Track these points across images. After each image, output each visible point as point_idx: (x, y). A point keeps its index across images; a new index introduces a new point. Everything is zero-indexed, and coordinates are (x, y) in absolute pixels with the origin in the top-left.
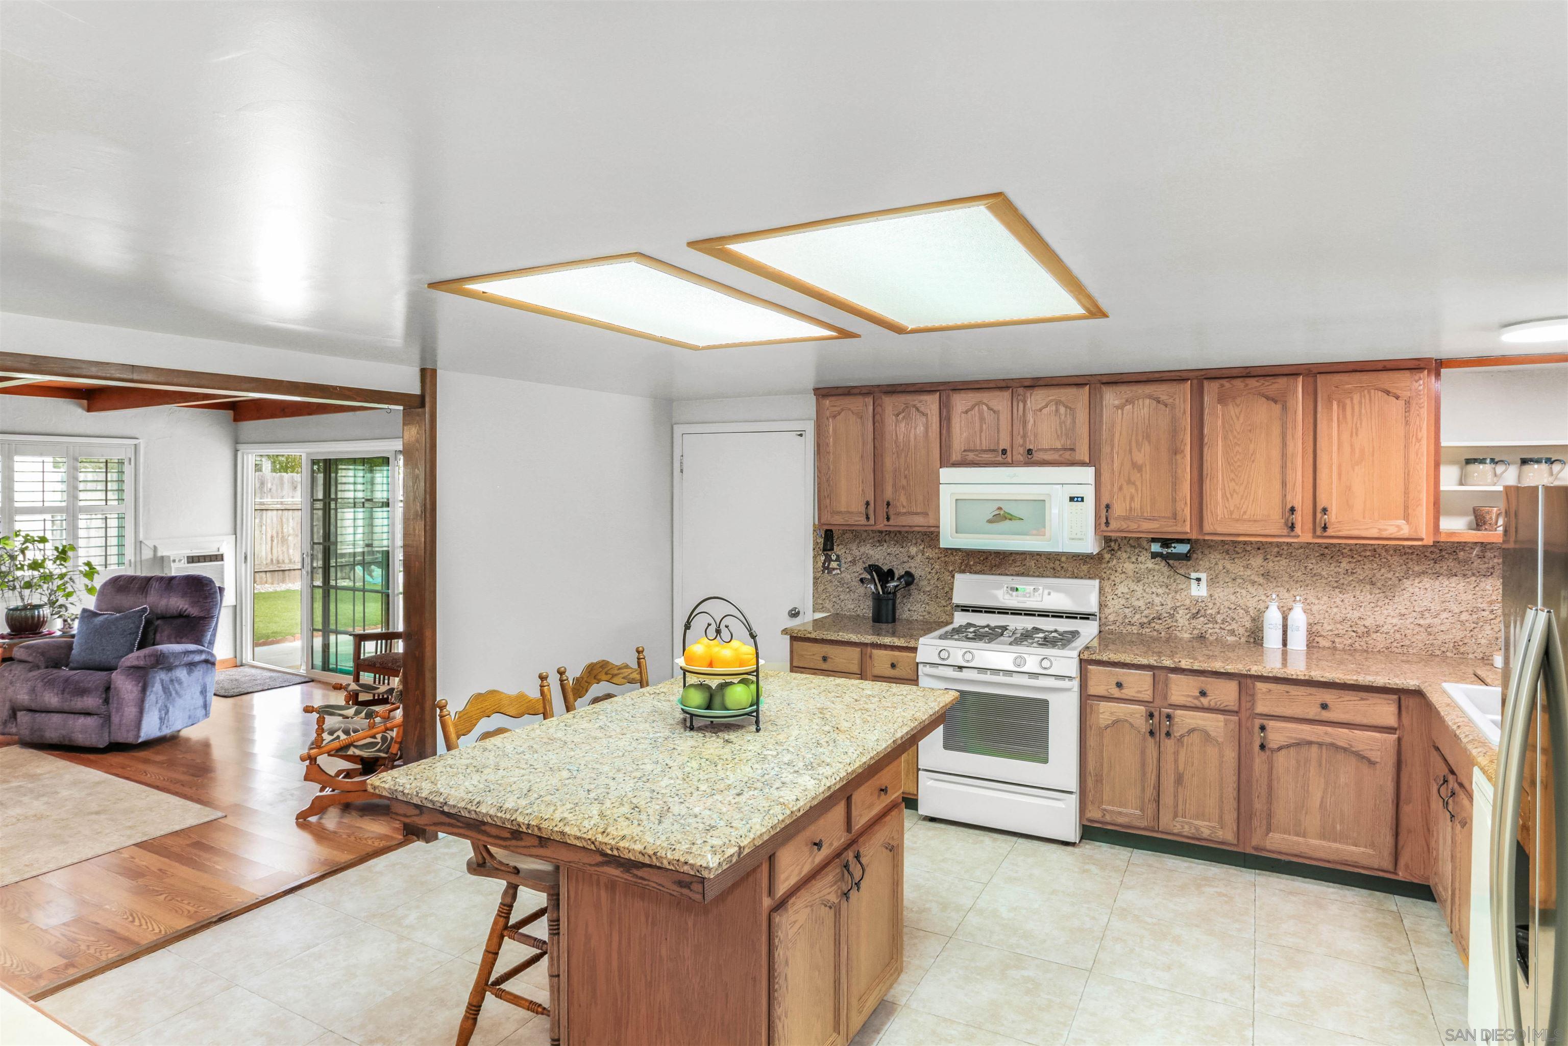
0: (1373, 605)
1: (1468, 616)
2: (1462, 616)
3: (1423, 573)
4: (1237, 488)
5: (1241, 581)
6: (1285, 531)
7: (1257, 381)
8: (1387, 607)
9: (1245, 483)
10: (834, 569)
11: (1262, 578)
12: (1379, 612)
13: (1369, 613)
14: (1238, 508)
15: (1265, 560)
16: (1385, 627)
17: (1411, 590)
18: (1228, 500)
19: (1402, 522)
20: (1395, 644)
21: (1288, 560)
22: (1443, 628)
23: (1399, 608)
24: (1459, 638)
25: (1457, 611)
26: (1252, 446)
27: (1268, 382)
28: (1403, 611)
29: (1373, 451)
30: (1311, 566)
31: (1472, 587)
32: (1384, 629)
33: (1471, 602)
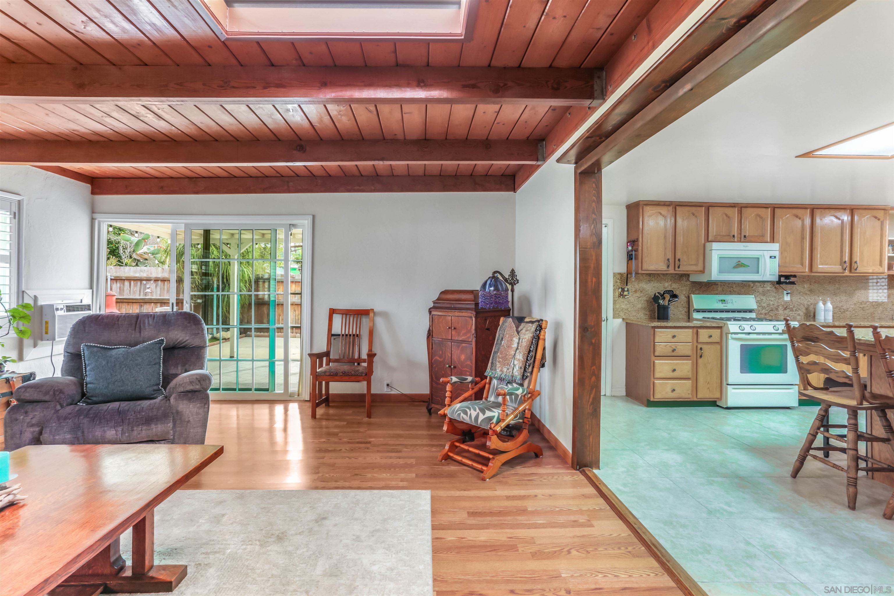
4: (825, 253)
7: (834, 211)
10: (626, 295)
19: (879, 267)
29: (871, 240)
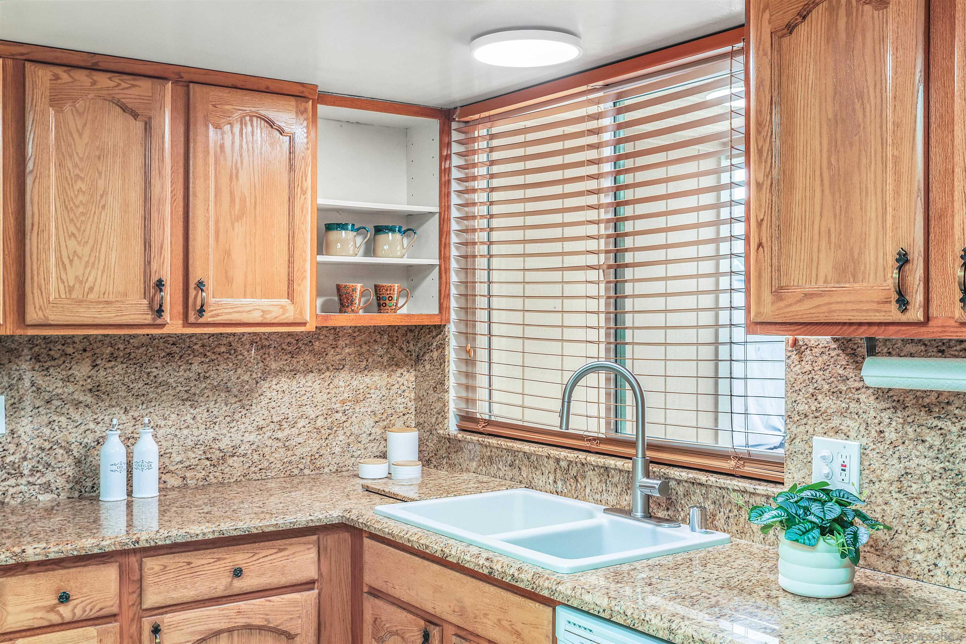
0: (228, 419)
1: (324, 421)
2: (317, 422)
3: (281, 370)
4: (79, 249)
5: (59, 403)
6: (148, 318)
7: (110, 79)
8: (244, 420)
9: (91, 242)
11: (89, 395)
12: (236, 428)
13: (225, 431)
14: (81, 282)
15: (94, 367)
16: (243, 448)
17: (269, 395)
18: (65, 269)
19: (285, 301)
20: (253, 469)
21: (125, 366)
22: (300, 439)
23: (257, 420)
24: (315, 450)
25: (313, 416)
26: (101, 183)
27: (126, 82)
28: (262, 423)
29: (255, 203)
30: (155, 372)
31: (326, 384)
32: (241, 451)
33: (325, 403)
